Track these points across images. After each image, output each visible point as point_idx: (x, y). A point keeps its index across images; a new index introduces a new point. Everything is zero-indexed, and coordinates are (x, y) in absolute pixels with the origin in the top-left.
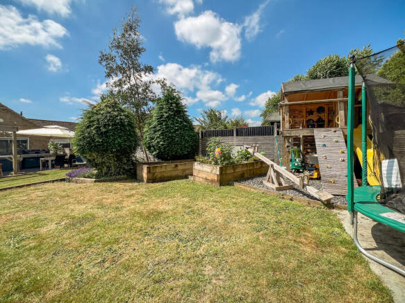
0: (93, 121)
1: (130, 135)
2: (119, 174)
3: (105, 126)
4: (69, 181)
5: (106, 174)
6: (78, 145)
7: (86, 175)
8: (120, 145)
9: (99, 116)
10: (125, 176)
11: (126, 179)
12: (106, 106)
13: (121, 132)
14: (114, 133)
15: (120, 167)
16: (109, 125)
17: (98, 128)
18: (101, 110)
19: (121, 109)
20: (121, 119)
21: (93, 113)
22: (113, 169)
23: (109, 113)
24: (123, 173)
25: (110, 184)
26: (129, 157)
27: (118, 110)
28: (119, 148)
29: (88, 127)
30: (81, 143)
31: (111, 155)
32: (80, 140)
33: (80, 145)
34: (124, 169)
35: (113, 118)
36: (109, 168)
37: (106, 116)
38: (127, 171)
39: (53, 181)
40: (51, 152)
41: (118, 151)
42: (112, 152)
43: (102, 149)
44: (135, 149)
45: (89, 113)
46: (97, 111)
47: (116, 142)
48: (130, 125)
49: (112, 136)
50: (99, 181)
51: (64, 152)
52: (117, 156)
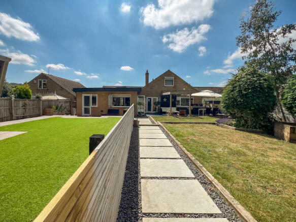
0: (236, 87)
1: (269, 96)
2: (255, 128)
3: (245, 90)
4: (218, 125)
5: (243, 125)
6: (225, 103)
7: (228, 123)
8: (258, 105)
9: (241, 83)
10: (261, 130)
11: (263, 133)
12: (246, 74)
13: (259, 94)
14: (253, 95)
15: (257, 122)
16: (249, 89)
17: (240, 91)
18: (242, 78)
19: (259, 75)
20: (260, 83)
21: (236, 81)
22: (250, 123)
23: (249, 79)
24: (260, 128)
25: (248, 134)
26: (266, 115)
27: (257, 76)
28: (257, 107)
29: (232, 91)
30: (227, 102)
31: (249, 112)
32: (226, 100)
33: (227, 103)
34: (260, 124)
35: (252, 83)
36: (246, 121)
37: (247, 82)
38: (263, 126)
39: (210, 123)
40: (204, 106)
41: (255, 109)
42: (250, 110)
43: (242, 107)
44: (273, 109)
45: (232, 81)
46: (239, 79)
47: (255, 102)
48: (269, 87)
49: (251, 97)
50: (238, 130)
51: (210, 106)
52: (254, 113)
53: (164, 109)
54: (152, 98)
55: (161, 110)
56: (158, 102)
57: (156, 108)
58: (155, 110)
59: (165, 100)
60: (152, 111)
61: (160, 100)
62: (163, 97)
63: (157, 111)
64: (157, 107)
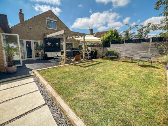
53: (49, 55)
54: (32, 42)
55: (46, 55)
56: (41, 47)
57: (38, 54)
58: (37, 55)
59: (49, 44)
60: (34, 58)
61: (43, 45)
62: (46, 40)
63: (41, 58)
64: (40, 53)
